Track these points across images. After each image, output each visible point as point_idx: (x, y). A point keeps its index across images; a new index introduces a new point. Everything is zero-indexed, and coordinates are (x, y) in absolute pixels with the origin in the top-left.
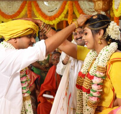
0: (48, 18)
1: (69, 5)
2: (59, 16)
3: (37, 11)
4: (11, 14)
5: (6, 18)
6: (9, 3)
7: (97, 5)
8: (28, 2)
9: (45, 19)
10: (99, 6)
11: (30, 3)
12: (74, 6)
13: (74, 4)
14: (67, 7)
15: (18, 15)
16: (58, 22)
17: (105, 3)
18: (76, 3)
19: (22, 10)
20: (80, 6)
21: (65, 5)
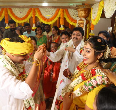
0: (47, 20)
1: (61, 12)
2: (54, 19)
3: (39, 15)
4: (21, 17)
5: (18, 20)
6: (20, 9)
7: (80, 13)
8: (33, 9)
9: (45, 21)
10: (82, 14)
11: (34, 10)
12: (64, 12)
13: (64, 11)
14: (59, 13)
15: (26, 18)
16: (53, 23)
17: (85, 12)
18: (66, 10)
19: (29, 14)
20: (69, 13)
21: (58, 12)
